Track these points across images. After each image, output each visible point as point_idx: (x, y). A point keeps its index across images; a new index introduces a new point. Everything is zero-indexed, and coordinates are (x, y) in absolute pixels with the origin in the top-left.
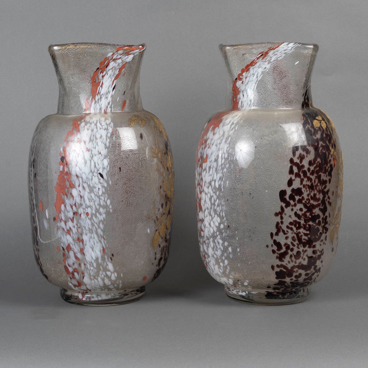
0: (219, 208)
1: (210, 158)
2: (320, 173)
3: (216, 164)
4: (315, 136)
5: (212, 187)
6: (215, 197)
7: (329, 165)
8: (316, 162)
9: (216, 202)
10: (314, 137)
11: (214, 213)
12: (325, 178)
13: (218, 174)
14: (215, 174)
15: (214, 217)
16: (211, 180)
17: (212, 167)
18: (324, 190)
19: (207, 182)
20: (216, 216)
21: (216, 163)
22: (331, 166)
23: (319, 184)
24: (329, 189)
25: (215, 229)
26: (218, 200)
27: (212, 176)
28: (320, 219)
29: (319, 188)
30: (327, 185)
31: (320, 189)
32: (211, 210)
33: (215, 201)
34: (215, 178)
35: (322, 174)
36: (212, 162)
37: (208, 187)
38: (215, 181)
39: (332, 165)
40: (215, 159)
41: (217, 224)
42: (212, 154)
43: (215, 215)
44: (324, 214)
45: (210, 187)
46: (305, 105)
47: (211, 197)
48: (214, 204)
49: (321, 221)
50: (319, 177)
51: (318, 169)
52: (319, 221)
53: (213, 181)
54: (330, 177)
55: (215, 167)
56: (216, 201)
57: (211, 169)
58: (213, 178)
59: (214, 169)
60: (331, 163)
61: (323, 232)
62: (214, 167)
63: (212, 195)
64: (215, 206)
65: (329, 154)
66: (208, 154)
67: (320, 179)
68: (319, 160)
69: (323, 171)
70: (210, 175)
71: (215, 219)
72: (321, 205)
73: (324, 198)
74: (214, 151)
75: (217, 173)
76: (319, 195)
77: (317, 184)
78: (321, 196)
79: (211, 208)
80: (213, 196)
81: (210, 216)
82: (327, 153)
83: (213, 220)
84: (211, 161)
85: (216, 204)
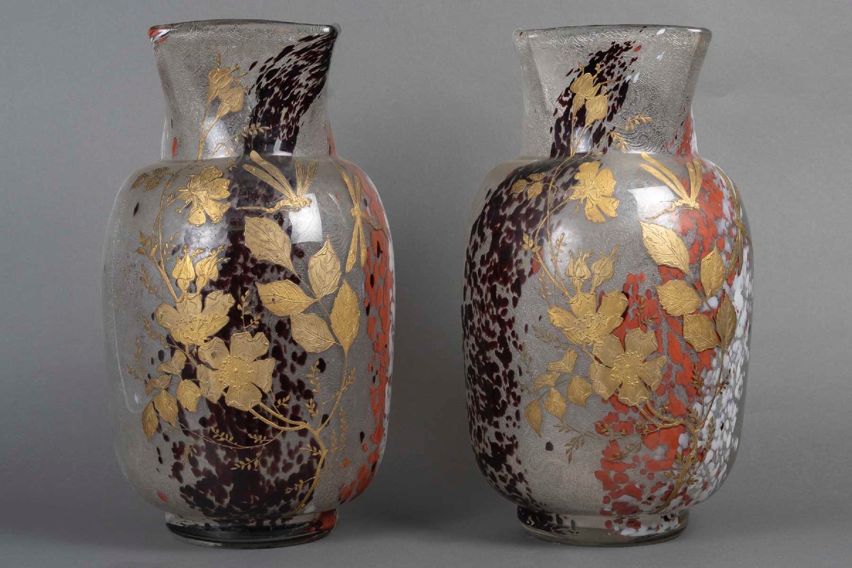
2: (495, 283)
4: (503, 210)
7: (514, 270)
8: (491, 260)
10: (501, 210)
12: (504, 295)
18: (503, 318)
22: (520, 273)
23: (492, 303)
24: (513, 318)
28: (500, 374)
29: (493, 312)
30: (507, 308)
31: (495, 313)
35: (499, 287)
39: (523, 271)
44: (506, 366)
46: (559, 151)
49: (502, 378)
50: (493, 290)
51: (492, 273)
52: (498, 377)
54: (516, 295)
60: (521, 267)
61: (509, 402)
65: (519, 248)
67: (495, 294)
68: (495, 256)
69: (501, 279)
72: (499, 345)
73: (503, 332)
76: (493, 324)
77: (490, 303)
78: (496, 327)
82: (515, 244)
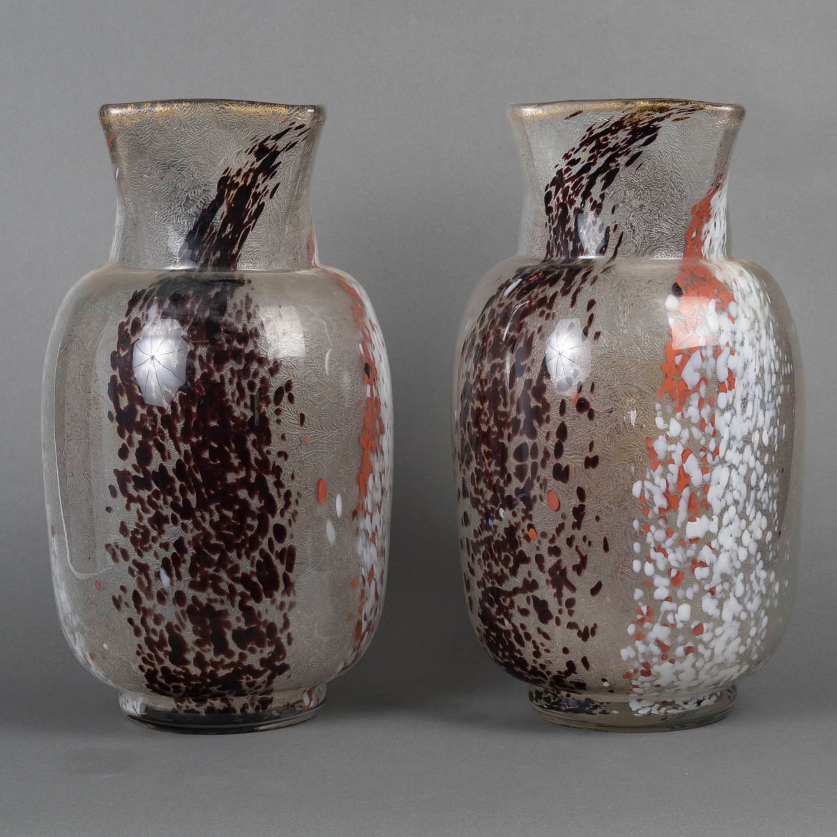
0: (767, 493)
1: (742, 378)
3: (761, 390)
5: (752, 447)
6: (760, 468)
9: (762, 481)
11: (754, 510)
13: (767, 413)
14: (761, 413)
15: (755, 518)
16: (751, 430)
17: (750, 397)
19: (739, 437)
20: (759, 514)
21: (759, 386)
25: (753, 548)
26: (765, 476)
27: (754, 419)
32: (747, 503)
33: (759, 479)
34: (760, 423)
36: (750, 385)
37: (741, 451)
38: (761, 430)
40: (757, 376)
41: (759, 535)
42: (745, 366)
43: (756, 514)
45: (748, 448)
47: (750, 470)
48: (757, 488)
53: (757, 432)
55: (759, 398)
56: (762, 477)
57: (750, 405)
58: (756, 424)
59: (758, 402)
62: (757, 397)
63: (752, 465)
64: (759, 490)
66: (735, 369)
70: (748, 418)
71: (754, 526)
74: (750, 360)
75: (765, 410)
79: (747, 499)
80: (755, 469)
81: (744, 521)
83: (751, 528)
84: (747, 386)
85: (762, 485)
